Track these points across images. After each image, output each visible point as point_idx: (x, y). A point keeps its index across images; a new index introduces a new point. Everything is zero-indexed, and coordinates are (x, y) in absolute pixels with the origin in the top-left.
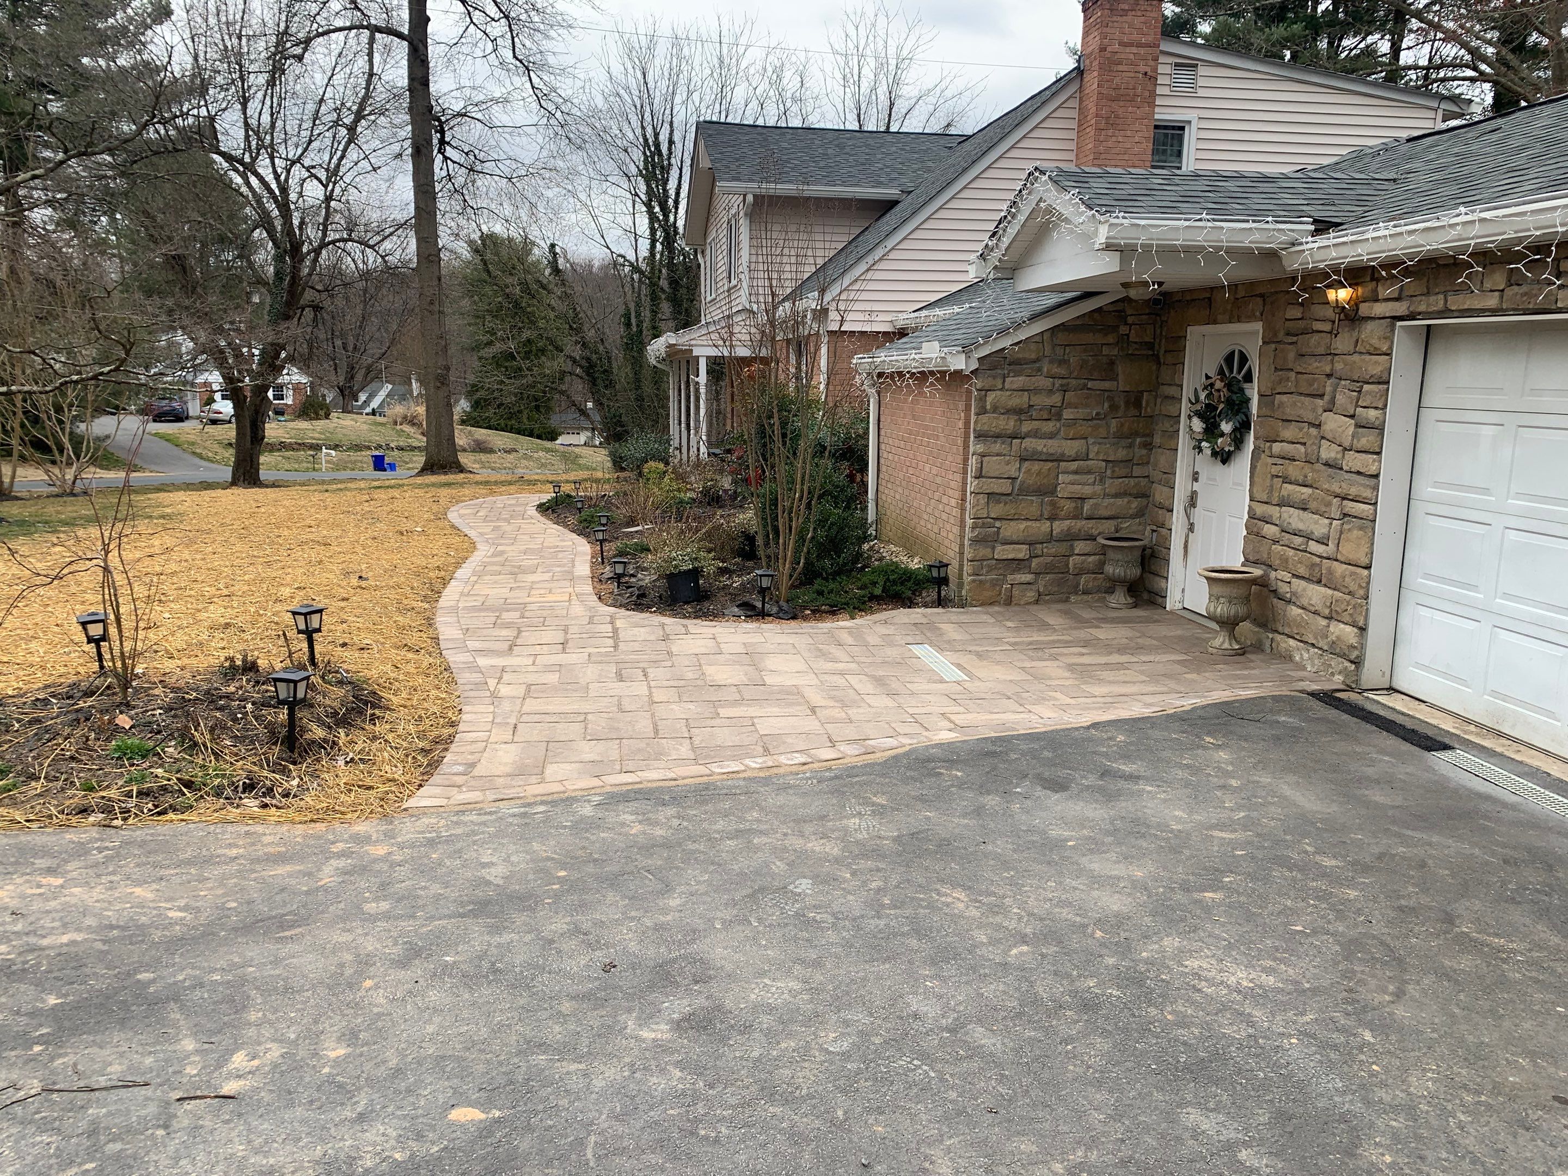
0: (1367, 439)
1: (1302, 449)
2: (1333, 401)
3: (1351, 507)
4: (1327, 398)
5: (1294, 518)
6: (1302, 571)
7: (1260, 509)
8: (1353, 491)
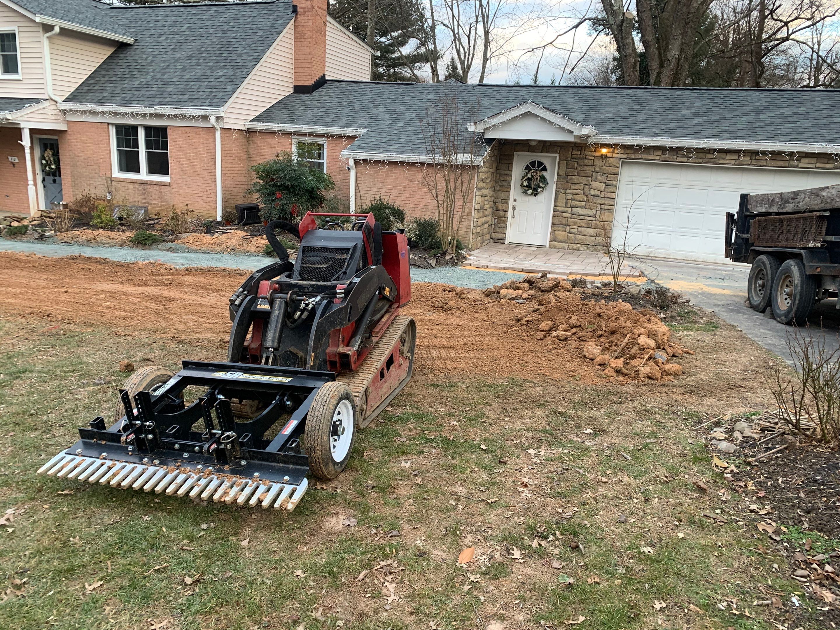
0: (611, 189)
1: (582, 192)
2: (596, 178)
3: (603, 207)
4: (593, 178)
5: (581, 211)
6: (583, 225)
7: (560, 209)
8: (606, 203)
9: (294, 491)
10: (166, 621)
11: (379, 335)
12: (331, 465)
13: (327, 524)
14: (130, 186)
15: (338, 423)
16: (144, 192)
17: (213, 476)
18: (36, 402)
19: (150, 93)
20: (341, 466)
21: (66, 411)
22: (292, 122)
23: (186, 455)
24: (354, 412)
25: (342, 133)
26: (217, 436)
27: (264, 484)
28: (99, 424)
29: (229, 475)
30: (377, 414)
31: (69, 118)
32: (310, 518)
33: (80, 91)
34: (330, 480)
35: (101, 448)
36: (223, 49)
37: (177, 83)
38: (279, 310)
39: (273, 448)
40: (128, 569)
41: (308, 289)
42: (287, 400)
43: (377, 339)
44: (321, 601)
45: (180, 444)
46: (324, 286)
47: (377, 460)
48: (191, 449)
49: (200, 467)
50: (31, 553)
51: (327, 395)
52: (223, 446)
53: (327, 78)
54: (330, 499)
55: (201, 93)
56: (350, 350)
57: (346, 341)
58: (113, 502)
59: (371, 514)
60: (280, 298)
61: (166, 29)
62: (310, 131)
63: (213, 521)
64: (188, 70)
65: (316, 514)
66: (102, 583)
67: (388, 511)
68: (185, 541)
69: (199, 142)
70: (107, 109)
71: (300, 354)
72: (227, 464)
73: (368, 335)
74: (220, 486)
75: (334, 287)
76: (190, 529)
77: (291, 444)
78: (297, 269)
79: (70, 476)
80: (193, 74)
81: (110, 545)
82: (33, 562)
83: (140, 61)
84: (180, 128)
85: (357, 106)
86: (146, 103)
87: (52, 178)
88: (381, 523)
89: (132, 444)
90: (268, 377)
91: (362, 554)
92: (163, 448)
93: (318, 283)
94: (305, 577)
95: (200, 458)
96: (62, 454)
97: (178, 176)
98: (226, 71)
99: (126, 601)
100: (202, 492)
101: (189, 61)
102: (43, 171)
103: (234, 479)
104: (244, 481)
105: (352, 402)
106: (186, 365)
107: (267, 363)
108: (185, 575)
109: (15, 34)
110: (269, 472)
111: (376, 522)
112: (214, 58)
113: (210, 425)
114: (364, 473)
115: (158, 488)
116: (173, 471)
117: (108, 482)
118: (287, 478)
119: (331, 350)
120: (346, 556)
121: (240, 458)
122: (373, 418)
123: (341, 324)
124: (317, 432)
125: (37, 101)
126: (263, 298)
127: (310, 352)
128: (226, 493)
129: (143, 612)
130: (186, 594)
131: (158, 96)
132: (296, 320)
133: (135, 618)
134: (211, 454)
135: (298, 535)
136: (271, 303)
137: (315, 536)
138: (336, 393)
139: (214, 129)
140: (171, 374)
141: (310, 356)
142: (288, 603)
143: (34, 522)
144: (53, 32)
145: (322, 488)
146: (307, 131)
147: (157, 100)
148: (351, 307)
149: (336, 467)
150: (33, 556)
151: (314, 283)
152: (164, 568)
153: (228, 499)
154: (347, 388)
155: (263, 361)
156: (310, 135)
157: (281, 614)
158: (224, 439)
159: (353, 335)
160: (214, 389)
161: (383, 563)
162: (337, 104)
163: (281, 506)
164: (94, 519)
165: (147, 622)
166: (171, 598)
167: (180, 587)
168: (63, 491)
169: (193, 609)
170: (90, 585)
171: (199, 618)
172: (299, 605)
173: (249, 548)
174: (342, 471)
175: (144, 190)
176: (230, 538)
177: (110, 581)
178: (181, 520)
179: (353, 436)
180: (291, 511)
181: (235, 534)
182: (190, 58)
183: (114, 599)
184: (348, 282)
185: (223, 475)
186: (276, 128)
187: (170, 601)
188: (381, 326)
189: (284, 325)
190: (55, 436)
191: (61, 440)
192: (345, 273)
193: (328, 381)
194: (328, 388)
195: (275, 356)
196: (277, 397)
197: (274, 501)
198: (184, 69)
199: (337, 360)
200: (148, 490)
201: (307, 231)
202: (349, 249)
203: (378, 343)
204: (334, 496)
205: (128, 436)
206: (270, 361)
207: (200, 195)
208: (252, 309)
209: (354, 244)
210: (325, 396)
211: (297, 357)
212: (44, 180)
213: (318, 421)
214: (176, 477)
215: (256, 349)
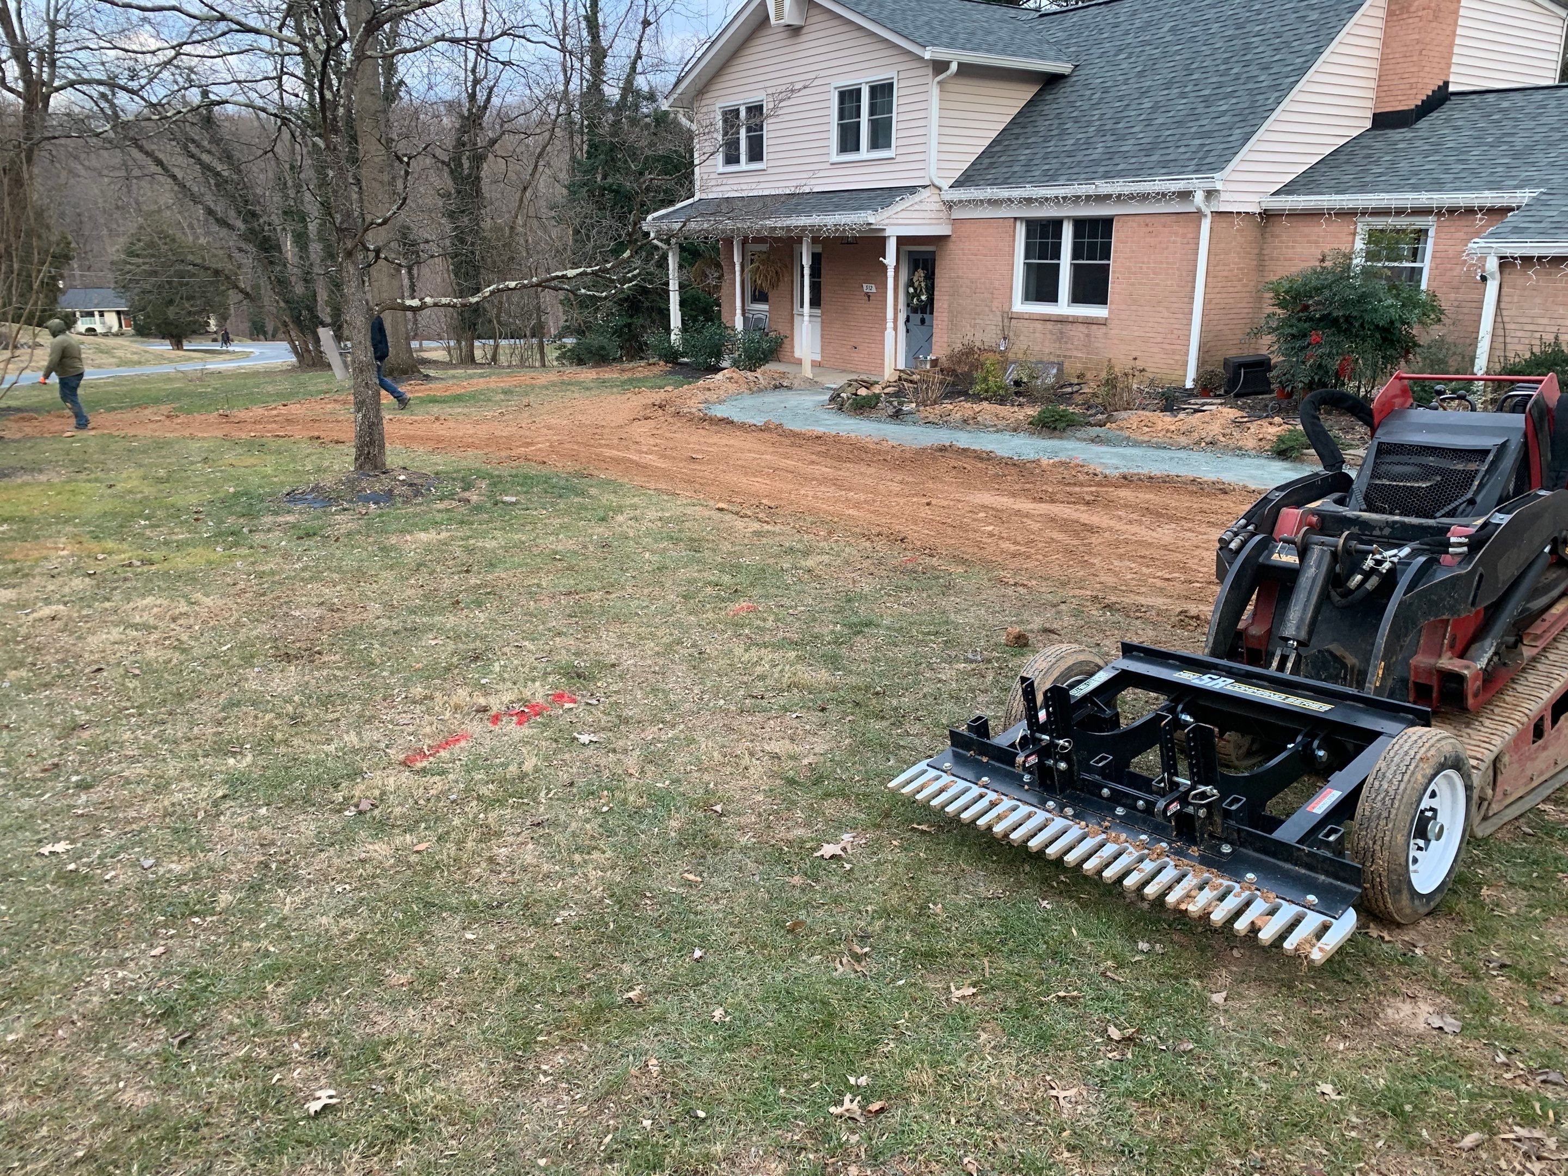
9: (1325, 928)
10: (1074, 1090)
11: (1541, 644)
12: (1405, 895)
13: (1390, 1011)
14: (1038, 325)
15: (1429, 814)
16: (1061, 338)
17: (1167, 859)
18: (882, 675)
19: (1091, 158)
20: (1428, 902)
21: (925, 696)
22: (1363, 188)
23: (1120, 811)
24: (1469, 799)
25: (1476, 203)
26: (1182, 789)
27: (1266, 900)
28: (981, 727)
29: (1198, 866)
30: (1518, 813)
31: (957, 214)
32: (1354, 989)
33: (978, 167)
34: (1399, 925)
35: (979, 769)
36: (1234, 59)
37: (1141, 135)
38: (1318, 567)
39: (1289, 832)
40: (1016, 982)
41: (1381, 529)
42: (1319, 748)
43: (1535, 651)
44: (1374, 1161)
45: (1110, 789)
46: (1420, 527)
47: (1513, 911)
48: (1130, 801)
49: (1143, 837)
50: (875, 911)
51: (1412, 753)
52: (1190, 810)
53: (1452, 88)
54: (1400, 964)
55: (1182, 150)
56: (1467, 667)
57: (1459, 647)
58: (993, 862)
59: (1493, 1019)
60: (1323, 544)
61: (1130, 39)
62: (1401, 204)
63: (1160, 941)
64: (1163, 109)
65: (1367, 985)
66: (975, 990)
67: (1538, 1024)
68: (1109, 963)
69: (1169, 241)
70: (1016, 193)
71: (1351, 660)
72: (1195, 844)
73: (1512, 639)
74: (1178, 881)
75: (1445, 530)
76: (1119, 944)
77: (1328, 835)
78: (1359, 488)
79: (933, 803)
80: (1171, 114)
81: (988, 933)
82: (878, 924)
83: (1078, 104)
84: (1137, 218)
85: (1519, 142)
86: (1083, 176)
87: (920, 316)
88: (1520, 1046)
89: (1030, 773)
90: (1284, 696)
91: (1472, 1096)
92: (1082, 790)
93: (1407, 519)
94: (1341, 1102)
95: (1145, 823)
96: (922, 765)
97: (1124, 307)
98: (1234, 101)
99: (1012, 1034)
100: (1147, 883)
101: (1166, 92)
102: (908, 305)
103: (1206, 875)
104: (1226, 883)
105: (1466, 777)
106: (1128, 650)
107: (1281, 667)
108: (1109, 1021)
109: (892, 84)
110: (1276, 879)
111: (1507, 1039)
112: (1214, 80)
113: (1170, 766)
114: (1482, 931)
115: (1070, 858)
116: (1097, 834)
117: (990, 828)
118: (1311, 898)
119: (1421, 660)
120: (1434, 1089)
121: (1219, 839)
122: (1506, 819)
123: (1453, 610)
124: (1382, 822)
125: (912, 190)
126: (1285, 541)
127: (1376, 658)
128: (1188, 896)
129: (1039, 1063)
130: (1110, 1055)
131: (1104, 163)
132: (1351, 592)
133: (1025, 1067)
134: (1168, 819)
135: (1327, 1014)
136: (1303, 553)
137: (1362, 1027)
138: (1432, 752)
139: (1199, 214)
140: (1101, 663)
141: (1376, 667)
142: (1302, 1138)
143: (879, 863)
144: (948, 73)
145: (1382, 938)
146: (1393, 204)
147: (1102, 169)
148: (1481, 576)
149: (1417, 902)
150: (878, 915)
151: (1397, 518)
152: (1074, 998)
153: (1194, 908)
154: (1459, 746)
155: (1275, 664)
156: (1400, 212)
157: (1288, 1156)
158: (1195, 797)
159: (1478, 636)
160: (1176, 701)
161: (1521, 1132)
162: (1471, 142)
163: (1296, 950)
164: (962, 882)
165: (1045, 1081)
166: (1084, 1054)
167: (1099, 1040)
168: (919, 824)
169: (1122, 1086)
170: (958, 989)
171: (1132, 1106)
172: (1325, 1152)
173: (1226, 1011)
174: (1428, 915)
175: (1061, 333)
176: (1191, 981)
177: (986, 992)
178: (1104, 924)
179: (1459, 848)
180: (1318, 964)
181: (1199, 977)
182: (1168, 85)
183: (993, 1023)
184: (1480, 522)
185: (1186, 861)
186: (1326, 205)
187: (1081, 1059)
188: (1547, 624)
189: (1324, 597)
190: (908, 734)
191: (917, 741)
192: (1472, 502)
193: (1413, 724)
194: (1414, 738)
195: (1299, 656)
196: (1299, 739)
197: (1283, 936)
198: (1155, 108)
199: (1434, 682)
200: (1053, 857)
201: (1390, 411)
202: (1486, 452)
203: (1534, 659)
204: (1407, 959)
205: (1027, 757)
206: (1289, 665)
207: (1159, 340)
208: (1261, 560)
209: (1500, 441)
210: (1406, 753)
211: (1344, 665)
212: (908, 320)
213: (1388, 802)
214: (1102, 846)
215: (1259, 638)
